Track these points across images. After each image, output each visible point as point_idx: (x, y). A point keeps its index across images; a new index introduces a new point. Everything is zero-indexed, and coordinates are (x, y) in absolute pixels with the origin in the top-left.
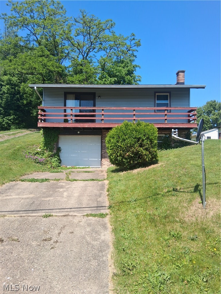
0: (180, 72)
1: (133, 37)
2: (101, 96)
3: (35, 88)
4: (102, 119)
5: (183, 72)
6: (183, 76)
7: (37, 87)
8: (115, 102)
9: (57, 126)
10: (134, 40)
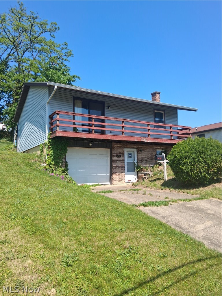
0: (157, 93)
1: (65, 46)
2: (110, 106)
3: (56, 87)
4: (123, 131)
5: (159, 93)
6: (159, 97)
7: (57, 87)
8: (122, 114)
9: (79, 137)
10: (65, 50)
